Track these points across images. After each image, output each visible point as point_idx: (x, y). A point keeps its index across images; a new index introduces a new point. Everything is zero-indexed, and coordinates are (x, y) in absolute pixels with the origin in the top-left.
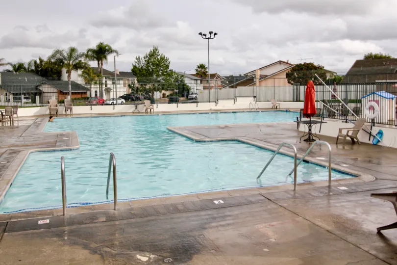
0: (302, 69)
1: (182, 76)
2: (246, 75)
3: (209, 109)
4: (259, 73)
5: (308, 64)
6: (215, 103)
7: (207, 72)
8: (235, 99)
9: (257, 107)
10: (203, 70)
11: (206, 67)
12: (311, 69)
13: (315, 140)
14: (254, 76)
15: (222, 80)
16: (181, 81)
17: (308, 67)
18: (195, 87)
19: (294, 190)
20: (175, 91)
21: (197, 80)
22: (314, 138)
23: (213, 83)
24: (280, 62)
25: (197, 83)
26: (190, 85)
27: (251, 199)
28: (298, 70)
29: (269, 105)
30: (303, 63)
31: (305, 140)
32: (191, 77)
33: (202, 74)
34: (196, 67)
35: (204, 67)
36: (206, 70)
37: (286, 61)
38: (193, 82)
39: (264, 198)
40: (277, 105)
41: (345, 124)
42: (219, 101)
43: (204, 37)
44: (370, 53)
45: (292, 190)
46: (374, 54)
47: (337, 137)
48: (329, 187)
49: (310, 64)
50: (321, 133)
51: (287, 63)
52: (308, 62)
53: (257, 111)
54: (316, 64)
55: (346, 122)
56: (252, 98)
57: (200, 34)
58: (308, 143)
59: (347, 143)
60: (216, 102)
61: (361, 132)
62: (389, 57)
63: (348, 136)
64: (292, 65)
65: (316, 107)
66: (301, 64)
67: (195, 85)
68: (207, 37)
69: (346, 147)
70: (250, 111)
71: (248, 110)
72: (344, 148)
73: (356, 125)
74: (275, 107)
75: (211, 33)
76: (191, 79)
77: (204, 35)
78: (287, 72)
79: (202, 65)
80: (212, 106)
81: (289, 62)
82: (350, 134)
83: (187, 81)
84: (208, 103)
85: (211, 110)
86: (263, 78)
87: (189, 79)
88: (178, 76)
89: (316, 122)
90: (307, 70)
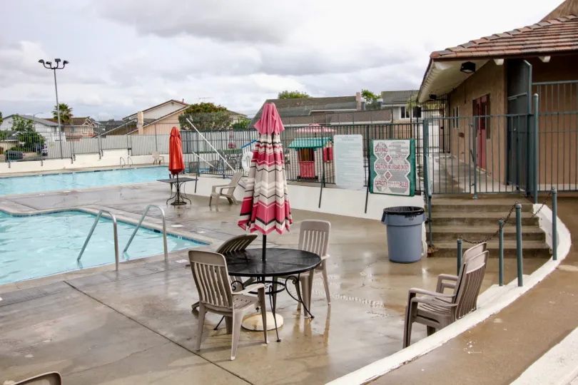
0: (198, 111)
1: (30, 121)
2: (126, 120)
3: (62, 168)
4: (142, 117)
5: (206, 105)
6: (70, 160)
7: (71, 115)
8: (100, 153)
9: (130, 163)
10: (65, 113)
11: (69, 108)
12: (210, 111)
13: (186, 203)
14: (136, 121)
15: (96, 126)
16: (29, 129)
17: (206, 109)
18: (51, 137)
19: (117, 270)
20: (20, 143)
21: (55, 127)
22: (185, 201)
23: (79, 131)
24: (173, 102)
25: (56, 131)
26: (43, 135)
27: (47, 290)
28: (194, 112)
29: (149, 159)
30: (199, 104)
31: (172, 204)
32: (45, 122)
33: (64, 119)
34: (53, 109)
35: (66, 108)
36: (70, 113)
37: (181, 101)
38: (49, 130)
39: (68, 286)
40: (161, 158)
41: (222, 179)
42: (77, 156)
43: (48, 66)
44: (285, 91)
45: (113, 271)
46: (289, 92)
47: (209, 196)
48: (166, 261)
49: (208, 104)
50: (197, 194)
51: (182, 103)
52: (206, 102)
53: (131, 168)
54: (216, 105)
55: (224, 178)
56: (126, 151)
57: (41, 61)
58: (177, 206)
59: (222, 204)
60: (72, 158)
61: (238, 188)
62: (306, 97)
63: (221, 194)
64: (187, 105)
65: (183, 160)
66: (197, 105)
67: (53, 134)
68: (53, 67)
69: (220, 210)
70: (122, 168)
71: (119, 168)
72: (217, 210)
73: (232, 181)
74: (158, 162)
75: (58, 61)
76: (46, 125)
77: (47, 63)
78: (180, 114)
79: (63, 105)
80: (66, 164)
81: (185, 102)
82: (225, 192)
83: (38, 129)
84: (60, 160)
85: (64, 169)
86: (148, 123)
87: (42, 126)
88: (22, 122)
89: (185, 180)
90: (205, 112)
